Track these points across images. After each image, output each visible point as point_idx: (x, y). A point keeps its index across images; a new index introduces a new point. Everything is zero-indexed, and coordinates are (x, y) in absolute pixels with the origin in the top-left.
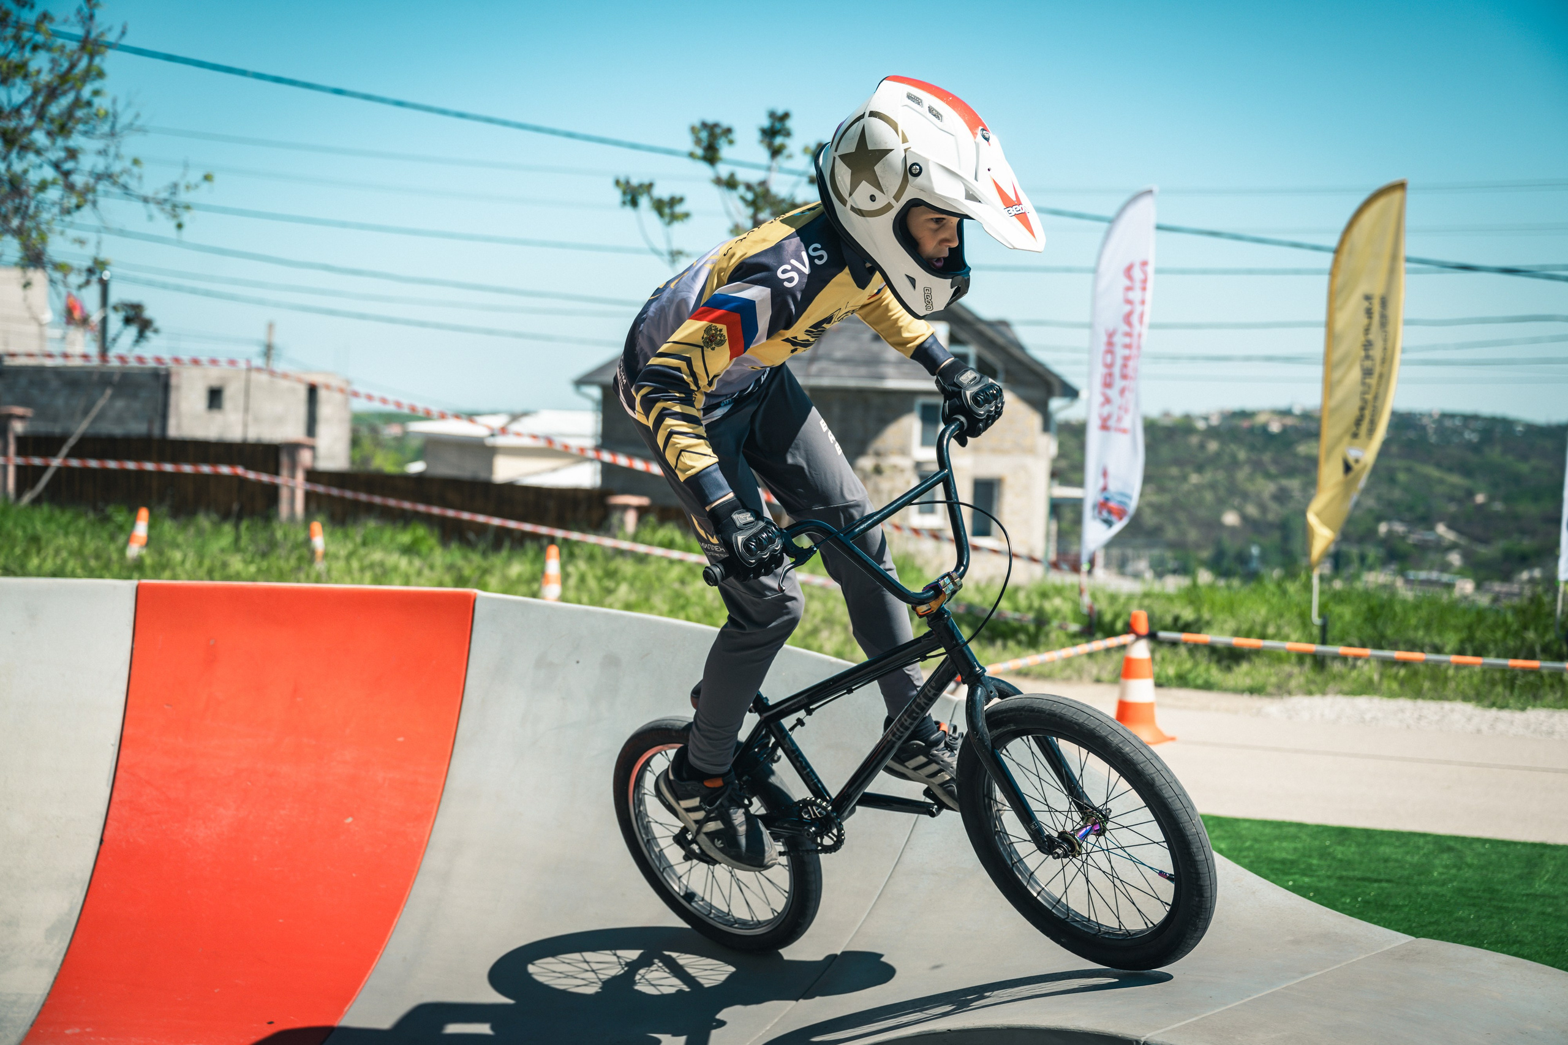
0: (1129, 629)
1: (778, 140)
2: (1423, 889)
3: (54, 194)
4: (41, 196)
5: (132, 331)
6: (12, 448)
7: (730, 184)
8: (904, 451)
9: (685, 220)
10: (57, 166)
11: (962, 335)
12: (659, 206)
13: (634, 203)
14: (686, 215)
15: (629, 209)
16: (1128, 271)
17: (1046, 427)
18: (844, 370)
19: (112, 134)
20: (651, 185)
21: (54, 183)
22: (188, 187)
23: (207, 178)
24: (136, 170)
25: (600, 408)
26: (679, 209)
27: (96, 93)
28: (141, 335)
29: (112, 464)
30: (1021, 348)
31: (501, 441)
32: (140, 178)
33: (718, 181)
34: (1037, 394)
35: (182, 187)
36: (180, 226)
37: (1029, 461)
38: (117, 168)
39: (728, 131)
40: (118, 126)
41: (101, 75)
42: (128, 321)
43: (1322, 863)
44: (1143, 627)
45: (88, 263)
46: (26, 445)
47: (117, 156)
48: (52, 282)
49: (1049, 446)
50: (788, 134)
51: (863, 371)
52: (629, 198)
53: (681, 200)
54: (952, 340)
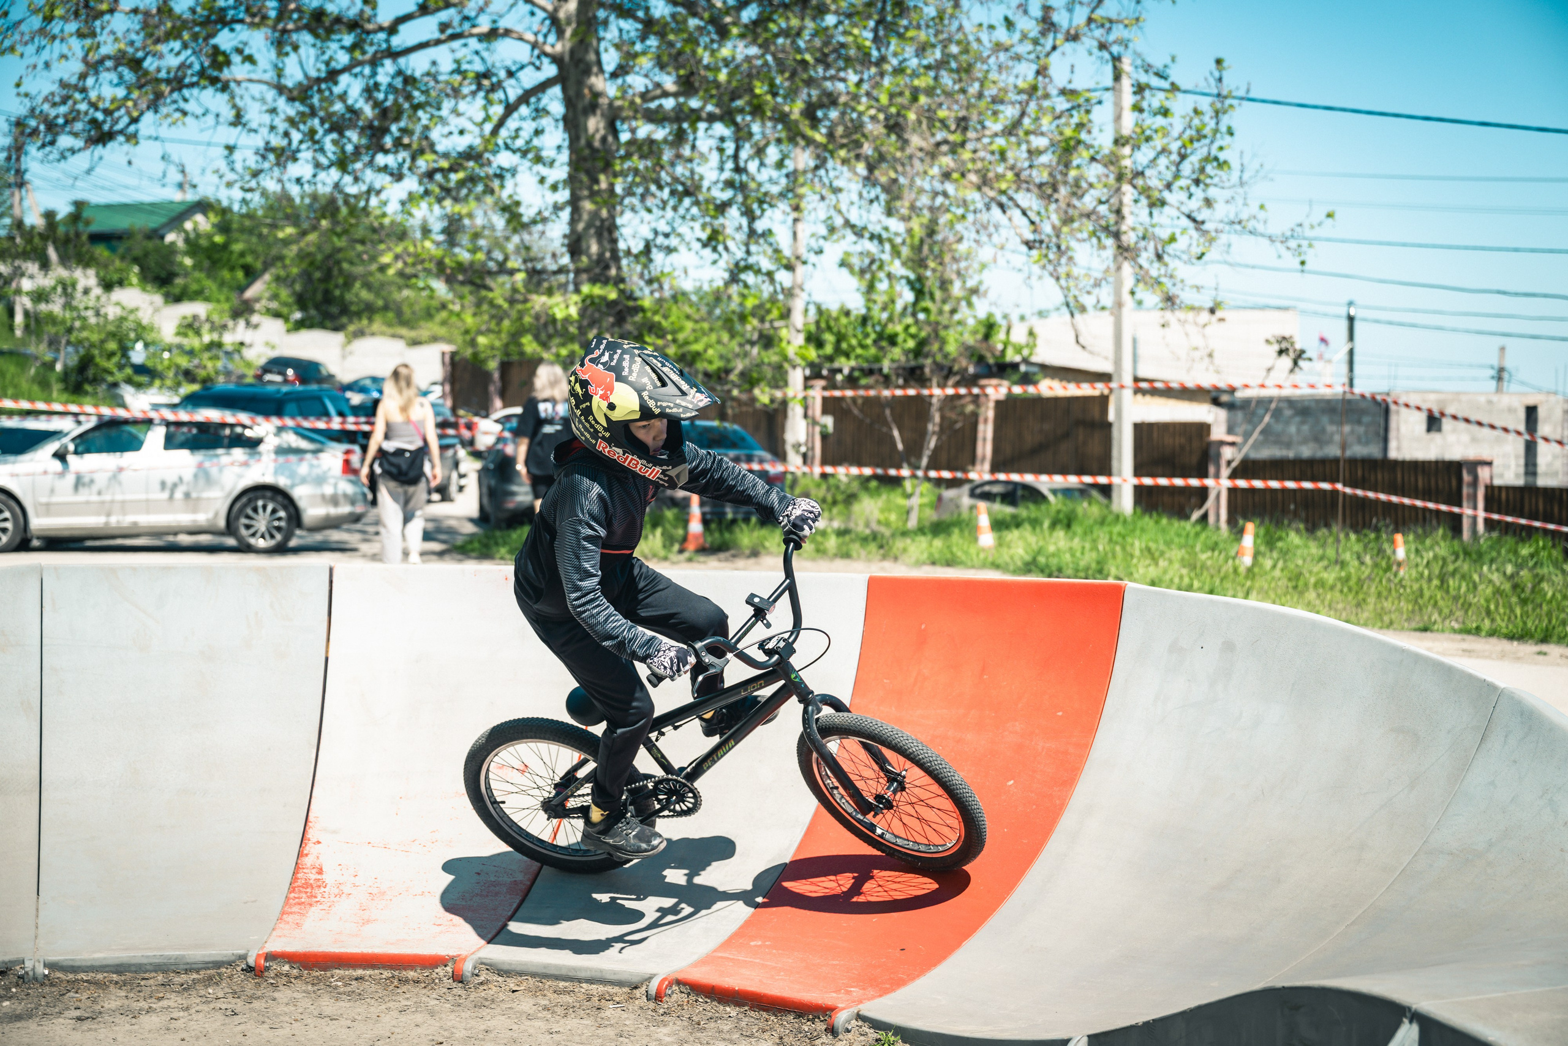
3: (1182, 243)
4: (1173, 245)
5: (1286, 362)
6: (1225, 472)
10: (1189, 217)
19: (1242, 184)
21: (1184, 231)
22: (1312, 227)
23: (1329, 215)
24: (1261, 215)
27: (1221, 148)
28: (1295, 363)
29: (1307, 485)
32: (1265, 222)
35: (1306, 224)
36: (1303, 263)
38: (1244, 216)
40: (1246, 177)
41: (1230, 133)
42: (1281, 352)
45: (1210, 304)
46: (1246, 468)
47: (1245, 204)
48: (1182, 322)
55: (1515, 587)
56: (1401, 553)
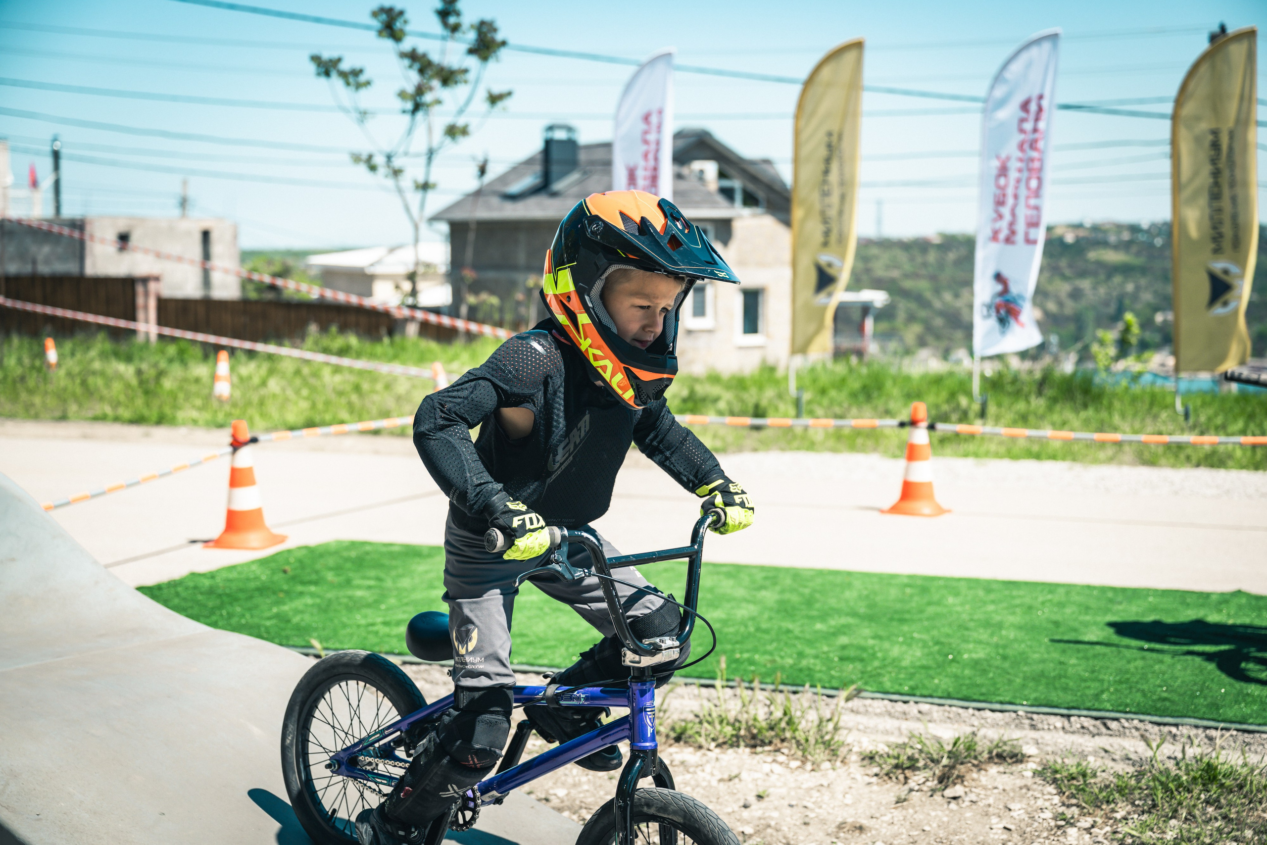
1: (452, 20)
7: (413, 56)
9: (369, 87)
11: (730, 171)
12: (343, 75)
13: (327, 74)
14: (368, 83)
15: (323, 80)
16: (646, 118)
20: (339, 60)
25: (449, 240)
26: (362, 78)
31: (378, 270)
33: (403, 55)
37: (787, 272)
39: (401, 13)
50: (458, 14)
52: (323, 70)
53: (361, 71)
54: (722, 175)
55: (141, 383)
56: (52, 355)
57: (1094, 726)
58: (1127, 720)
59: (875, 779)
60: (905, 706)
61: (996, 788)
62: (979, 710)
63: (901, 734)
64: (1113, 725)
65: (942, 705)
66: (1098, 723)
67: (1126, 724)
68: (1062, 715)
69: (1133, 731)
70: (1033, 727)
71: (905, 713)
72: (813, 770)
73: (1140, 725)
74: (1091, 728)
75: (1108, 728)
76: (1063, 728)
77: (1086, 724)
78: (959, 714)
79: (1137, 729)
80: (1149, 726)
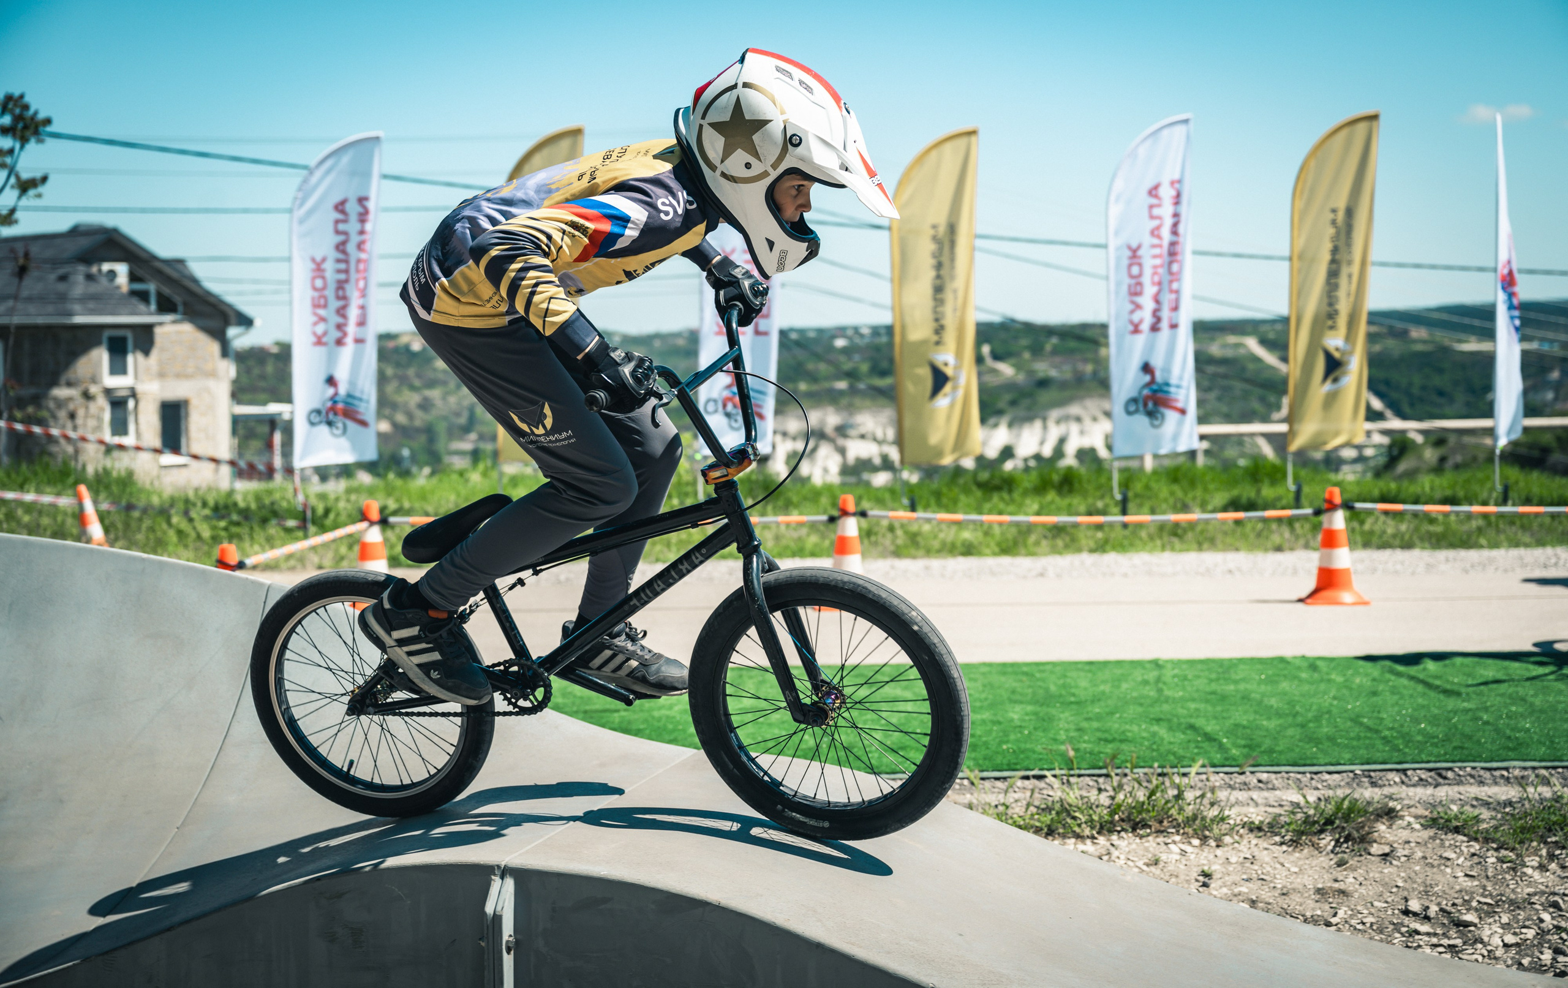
0: (363, 516)
2: (656, 714)
8: (94, 380)
11: (140, 273)
17: (225, 352)
18: (32, 308)
30: (195, 281)
34: (214, 324)
37: (211, 383)
43: (566, 701)
44: (375, 515)
49: (229, 370)
51: (50, 308)
54: (133, 278)
57: (1431, 777)
58: (1460, 768)
59: (1284, 848)
60: (1242, 777)
61: (1409, 842)
62: (1316, 773)
63: (1257, 805)
64: (1450, 774)
65: (1280, 772)
66: (1432, 774)
67: (1461, 773)
68: (1397, 770)
69: (1468, 778)
70: (1374, 784)
71: (1245, 784)
72: (1218, 846)
73: (1474, 772)
74: (1430, 780)
75: (1445, 778)
76: (1403, 782)
77: (1423, 776)
78: (1298, 779)
79: (1472, 776)
80: (1482, 772)
